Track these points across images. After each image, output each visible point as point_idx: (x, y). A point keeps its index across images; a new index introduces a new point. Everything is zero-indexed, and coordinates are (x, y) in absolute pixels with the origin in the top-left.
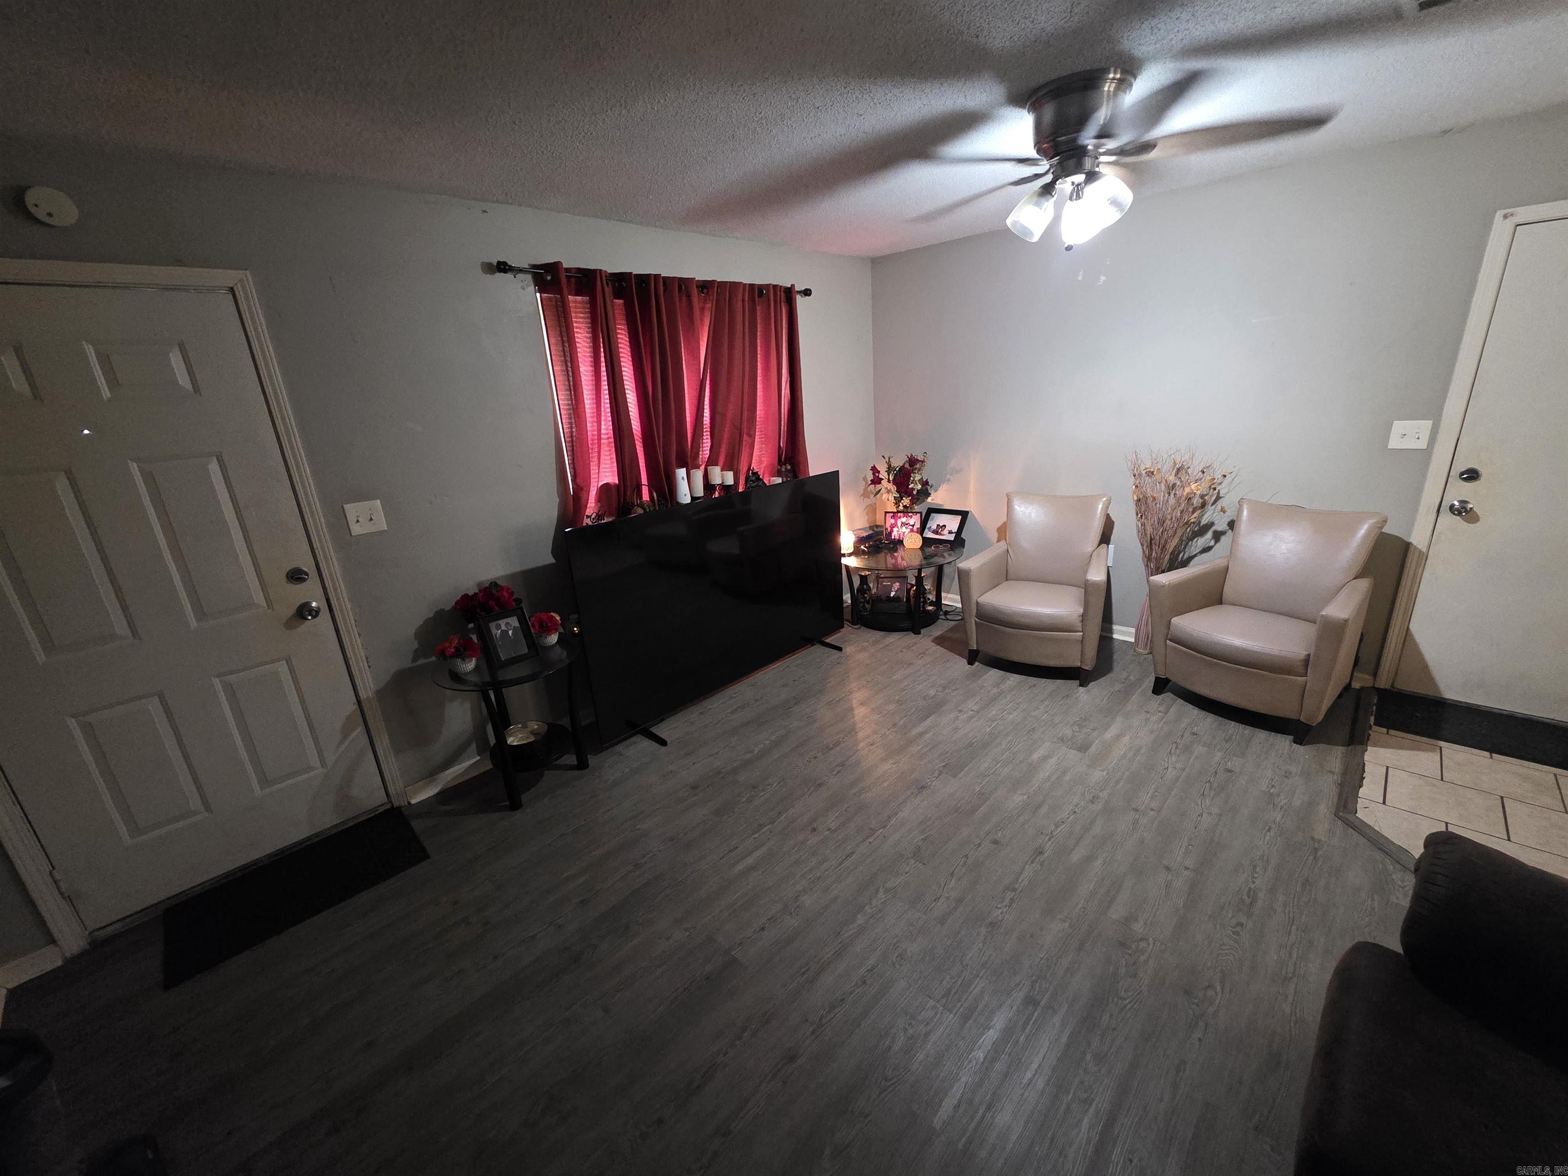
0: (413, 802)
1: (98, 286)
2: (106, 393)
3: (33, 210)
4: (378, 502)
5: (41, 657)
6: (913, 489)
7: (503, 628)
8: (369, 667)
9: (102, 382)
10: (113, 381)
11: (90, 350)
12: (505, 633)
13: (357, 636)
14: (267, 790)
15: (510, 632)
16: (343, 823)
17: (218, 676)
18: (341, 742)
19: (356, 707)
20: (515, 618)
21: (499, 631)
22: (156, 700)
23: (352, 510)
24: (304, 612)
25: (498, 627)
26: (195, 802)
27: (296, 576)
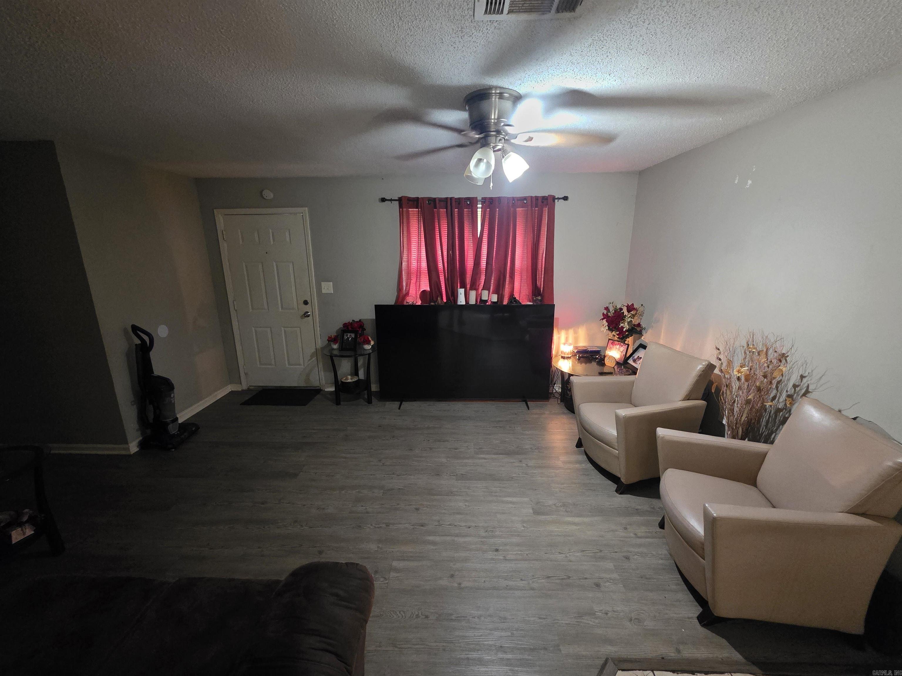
0: (326, 390)
1: (275, 214)
2: (272, 243)
3: (264, 196)
4: (332, 283)
5: (251, 310)
6: (623, 328)
7: (348, 336)
8: (321, 338)
9: (272, 241)
10: (274, 240)
11: (271, 231)
12: (348, 338)
13: (318, 327)
14: (289, 366)
15: (350, 339)
16: (307, 387)
17: (284, 327)
18: (310, 360)
19: (315, 350)
20: (354, 334)
21: (346, 337)
22: (269, 328)
23: (323, 284)
24: (306, 315)
25: (347, 335)
26: (273, 362)
27: (306, 303)
